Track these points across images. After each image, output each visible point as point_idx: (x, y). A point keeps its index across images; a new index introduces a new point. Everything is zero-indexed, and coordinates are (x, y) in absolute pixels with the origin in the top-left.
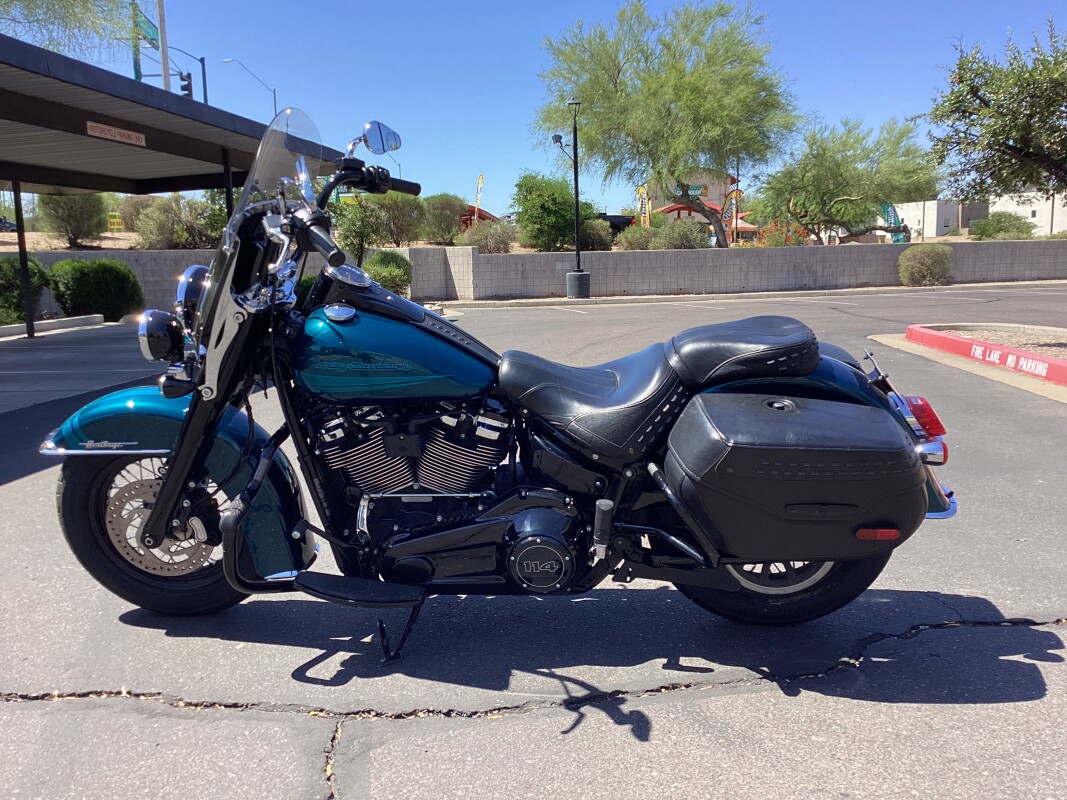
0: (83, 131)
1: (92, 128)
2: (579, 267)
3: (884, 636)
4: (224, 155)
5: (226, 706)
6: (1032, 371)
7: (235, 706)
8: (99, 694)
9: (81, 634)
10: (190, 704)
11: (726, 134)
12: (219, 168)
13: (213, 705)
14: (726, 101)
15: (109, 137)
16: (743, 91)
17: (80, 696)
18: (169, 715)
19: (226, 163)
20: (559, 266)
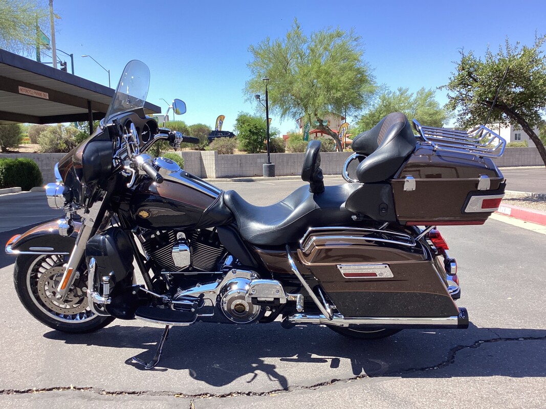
0: (17, 92)
1: (21, 90)
2: (269, 161)
3: (462, 347)
4: (89, 104)
5: (129, 393)
6: (503, 212)
7: (134, 393)
8: (58, 388)
9: (43, 357)
10: (109, 393)
11: (344, 95)
12: (86, 111)
13: (121, 393)
14: (342, 79)
15: (30, 94)
16: (350, 74)
17: (48, 390)
18: (99, 399)
19: (89, 108)
20: (259, 161)
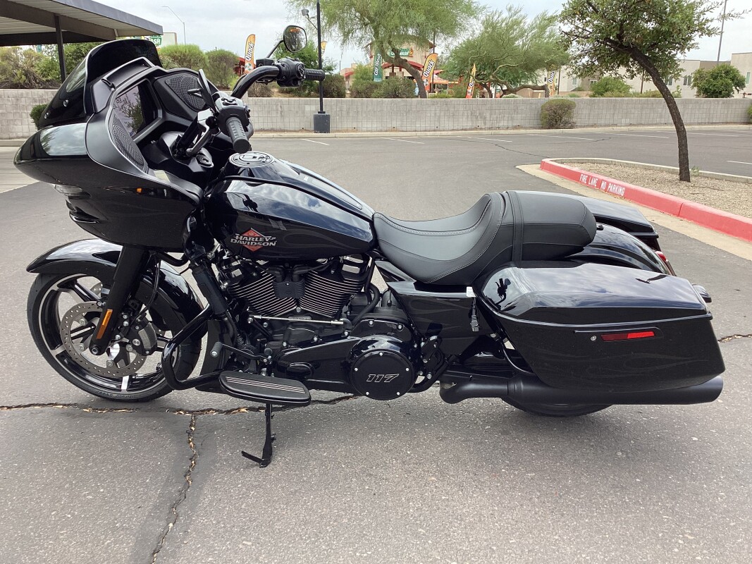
2: (321, 109)
4: (56, 19)
6: (616, 192)
12: (54, 30)
19: (57, 26)
20: (308, 108)
